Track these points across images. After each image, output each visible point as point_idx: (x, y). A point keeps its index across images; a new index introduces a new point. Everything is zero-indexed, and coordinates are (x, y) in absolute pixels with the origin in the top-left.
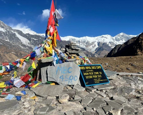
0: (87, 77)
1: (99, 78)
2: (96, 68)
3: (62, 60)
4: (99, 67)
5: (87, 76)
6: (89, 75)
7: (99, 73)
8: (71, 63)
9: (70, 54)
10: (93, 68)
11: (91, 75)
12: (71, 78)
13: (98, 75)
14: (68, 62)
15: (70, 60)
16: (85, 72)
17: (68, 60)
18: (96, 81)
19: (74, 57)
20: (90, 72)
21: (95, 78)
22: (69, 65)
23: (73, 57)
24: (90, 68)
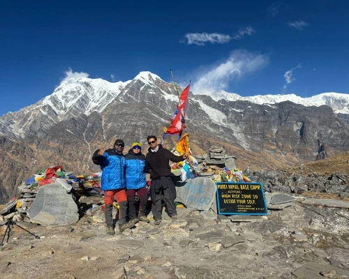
0: (226, 202)
1: (249, 204)
2: (250, 188)
3: (194, 174)
4: (255, 188)
5: (226, 199)
6: (231, 198)
7: (252, 197)
8: (205, 179)
9: (208, 164)
10: (243, 187)
11: (233, 199)
12: (202, 200)
13: (249, 199)
14: (202, 176)
15: (206, 174)
16: (225, 194)
17: (202, 174)
18: (240, 208)
19: (213, 169)
20: (234, 194)
21: (242, 204)
22: (202, 182)
23: (210, 170)
24: (237, 187)
